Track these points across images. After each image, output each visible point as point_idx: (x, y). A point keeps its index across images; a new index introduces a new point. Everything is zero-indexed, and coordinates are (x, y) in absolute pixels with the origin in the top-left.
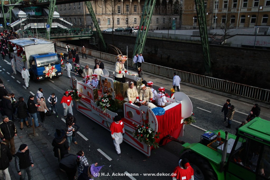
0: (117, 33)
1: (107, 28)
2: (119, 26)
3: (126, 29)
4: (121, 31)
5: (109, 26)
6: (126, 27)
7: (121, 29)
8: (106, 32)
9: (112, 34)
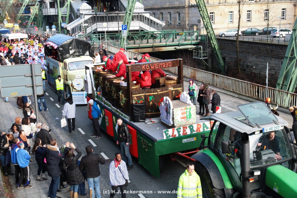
0: (246, 39)
1: (226, 30)
2: (249, 24)
3: (263, 30)
4: (253, 33)
5: (231, 25)
6: (264, 26)
7: (253, 30)
8: (225, 36)
9: (235, 39)
